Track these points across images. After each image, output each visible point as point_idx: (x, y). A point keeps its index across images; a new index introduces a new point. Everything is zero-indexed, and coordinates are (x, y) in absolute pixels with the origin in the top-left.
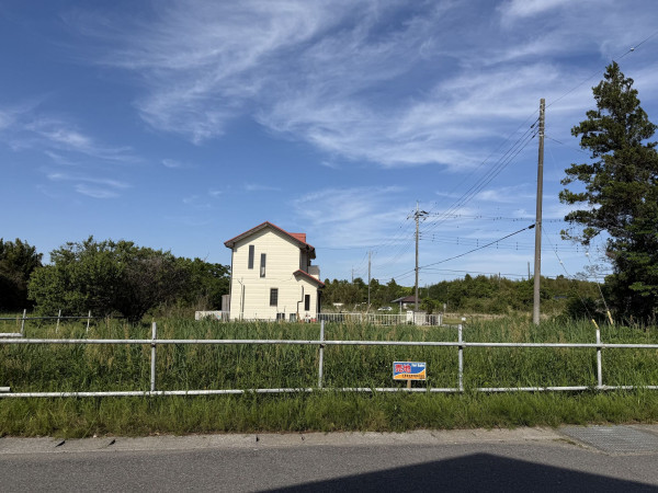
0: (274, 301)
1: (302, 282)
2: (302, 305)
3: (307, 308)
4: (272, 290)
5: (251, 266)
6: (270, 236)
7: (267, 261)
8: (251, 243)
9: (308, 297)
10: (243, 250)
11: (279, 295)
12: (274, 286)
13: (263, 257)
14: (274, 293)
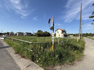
11: (60, 35)
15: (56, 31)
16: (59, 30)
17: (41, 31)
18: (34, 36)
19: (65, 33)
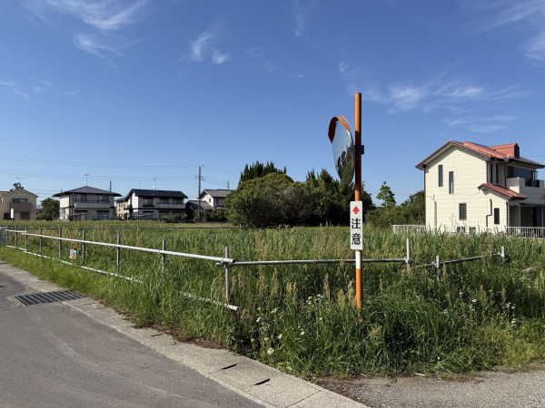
0: (463, 215)
1: (491, 196)
2: (492, 219)
3: (497, 221)
4: (461, 205)
5: (441, 184)
6: (457, 154)
7: (455, 178)
8: (440, 163)
9: (497, 211)
10: (434, 170)
11: (468, 210)
12: (462, 202)
13: (451, 174)
14: (463, 208)
15: (424, 167)
16: (457, 155)
17: (271, 169)
18: (211, 217)
19: (531, 182)
